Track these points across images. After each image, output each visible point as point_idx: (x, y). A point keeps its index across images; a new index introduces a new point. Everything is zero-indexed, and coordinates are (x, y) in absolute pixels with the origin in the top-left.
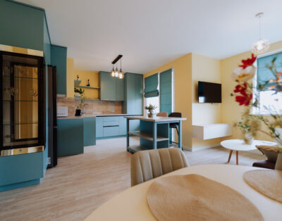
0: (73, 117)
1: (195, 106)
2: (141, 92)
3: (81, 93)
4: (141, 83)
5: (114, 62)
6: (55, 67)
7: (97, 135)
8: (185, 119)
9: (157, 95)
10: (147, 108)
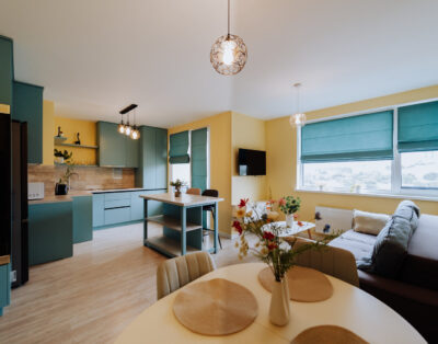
0: (53, 199)
2: (165, 155)
3: (65, 156)
4: (165, 142)
5: (123, 112)
6: (25, 123)
7: (94, 225)
8: (222, 200)
9: (188, 162)
10: (173, 184)
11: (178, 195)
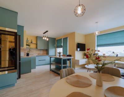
0: (26, 57)
1: (76, 52)
2: (55, 45)
3: (29, 46)
4: (56, 42)
5: (44, 33)
6: (20, 35)
7: (36, 65)
8: (73, 57)
9: (62, 47)
10: (58, 53)
11: (60, 56)
